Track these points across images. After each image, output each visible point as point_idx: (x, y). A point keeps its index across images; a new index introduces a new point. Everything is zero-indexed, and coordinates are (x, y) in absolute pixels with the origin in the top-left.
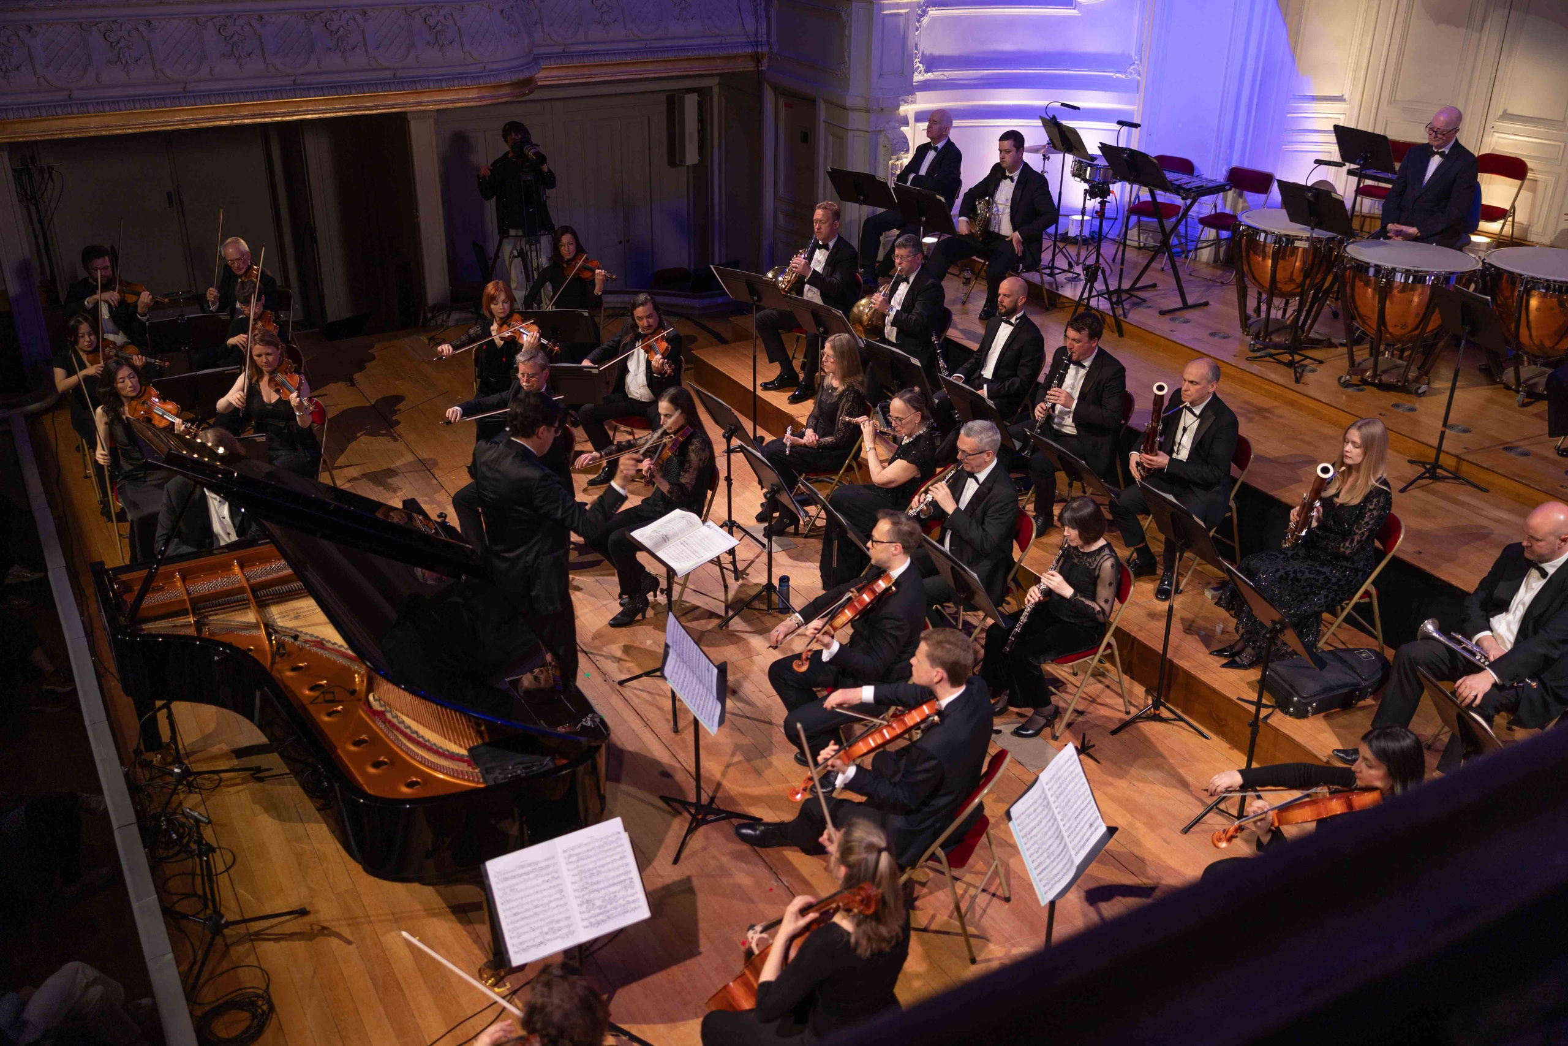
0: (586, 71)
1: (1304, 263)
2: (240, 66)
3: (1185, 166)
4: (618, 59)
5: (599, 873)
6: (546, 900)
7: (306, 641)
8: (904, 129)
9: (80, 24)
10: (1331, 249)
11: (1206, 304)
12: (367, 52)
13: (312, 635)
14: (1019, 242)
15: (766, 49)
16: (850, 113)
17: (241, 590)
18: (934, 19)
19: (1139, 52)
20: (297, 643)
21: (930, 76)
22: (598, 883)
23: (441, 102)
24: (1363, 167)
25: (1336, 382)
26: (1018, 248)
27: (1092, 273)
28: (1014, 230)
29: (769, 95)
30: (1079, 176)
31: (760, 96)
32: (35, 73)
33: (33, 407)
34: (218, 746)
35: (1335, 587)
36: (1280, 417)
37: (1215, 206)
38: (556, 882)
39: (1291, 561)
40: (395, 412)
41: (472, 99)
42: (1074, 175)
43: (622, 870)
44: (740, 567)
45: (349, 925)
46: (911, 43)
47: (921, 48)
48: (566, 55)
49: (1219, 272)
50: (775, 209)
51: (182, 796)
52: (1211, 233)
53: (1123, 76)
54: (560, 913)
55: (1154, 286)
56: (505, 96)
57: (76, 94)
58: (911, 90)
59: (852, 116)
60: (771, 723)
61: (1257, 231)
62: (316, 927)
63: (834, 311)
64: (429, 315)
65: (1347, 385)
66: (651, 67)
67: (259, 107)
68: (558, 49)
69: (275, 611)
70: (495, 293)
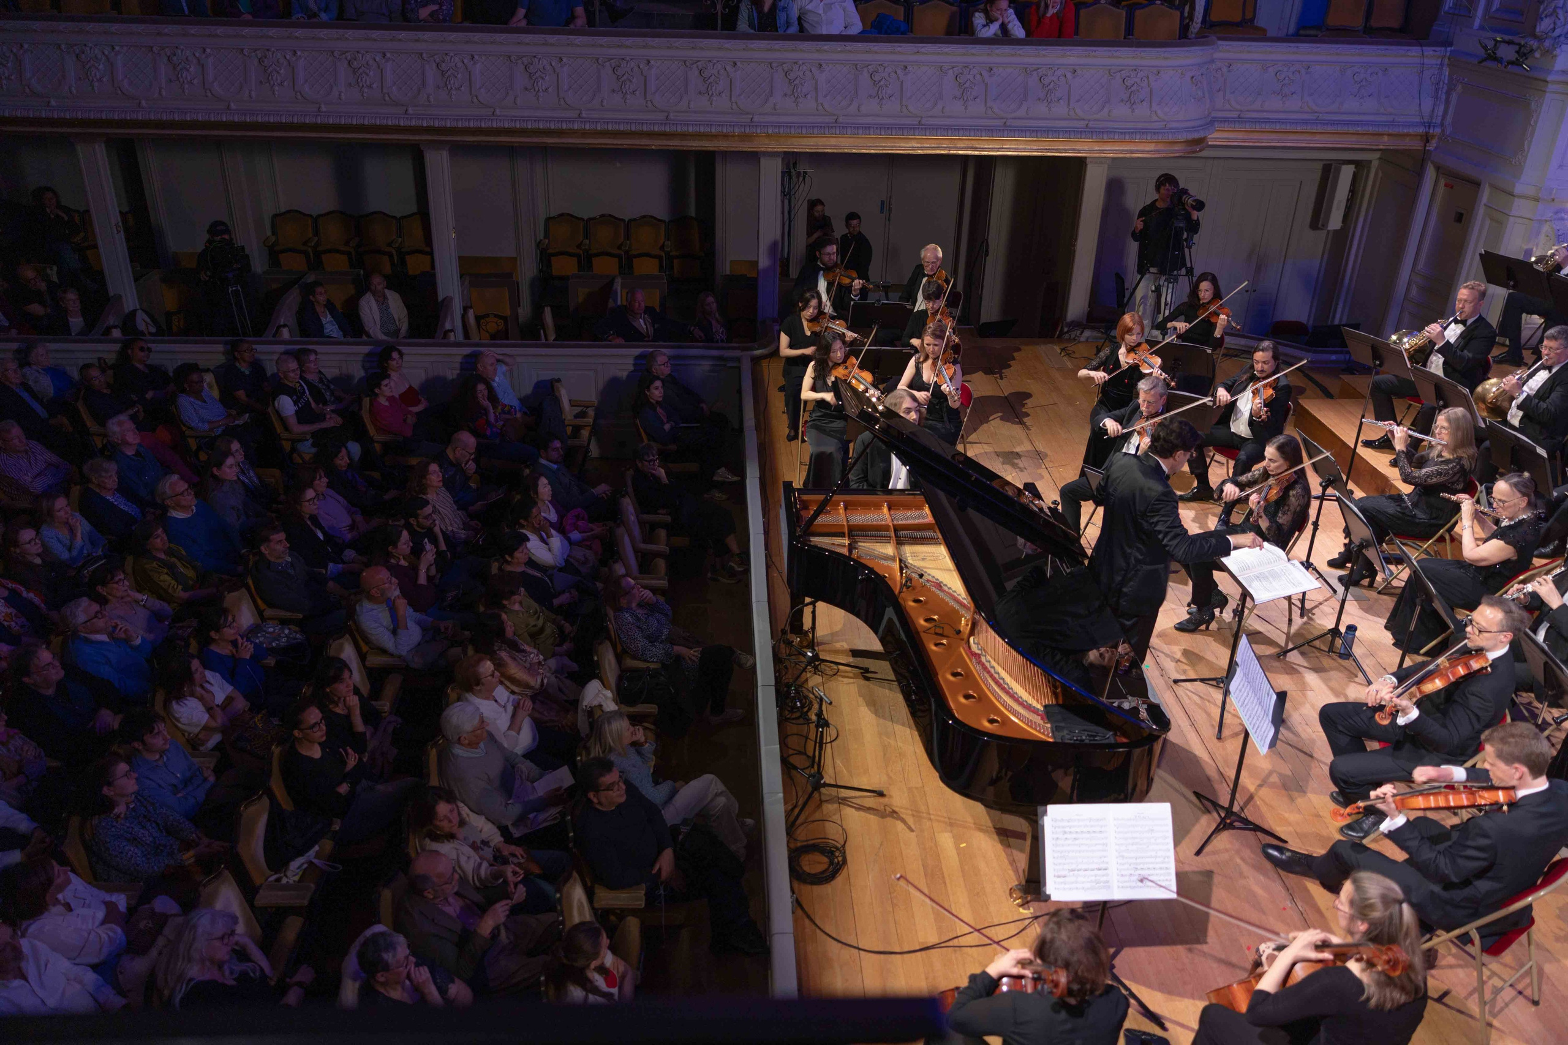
0: (1256, 136)
2: (966, 108)
4: (1289, 128)
7: (928, 581)
9: (856, 65)
12: (1069, 104)
13: (933, 577)
15: (1438, 131)
16: (1516, 200)
17: (886, 528)
20: (921, 580)
23: (1121, 151)
29: (1430, 173)
31: (1420, 174)
32: (816, 101)
33: (758, 352)
34: (841, 644)
40: (1023, 405)
41: (1148, 152)
44: (1308, 605)
45: (913, 816)
48: (1240, 120)
50: (1409, 284)
51: (809, 675)
56: (1177, 151)
57: (841, 120)
59: (1518, 202)
60: (1311, 756)
62: (888, 809)
63: (1460, 387)
64: (1066, 330)
66: (1318, 137)
67: (972, 142)
68: (1235, 114)
69: (908, 550)
70: (1131, 324)
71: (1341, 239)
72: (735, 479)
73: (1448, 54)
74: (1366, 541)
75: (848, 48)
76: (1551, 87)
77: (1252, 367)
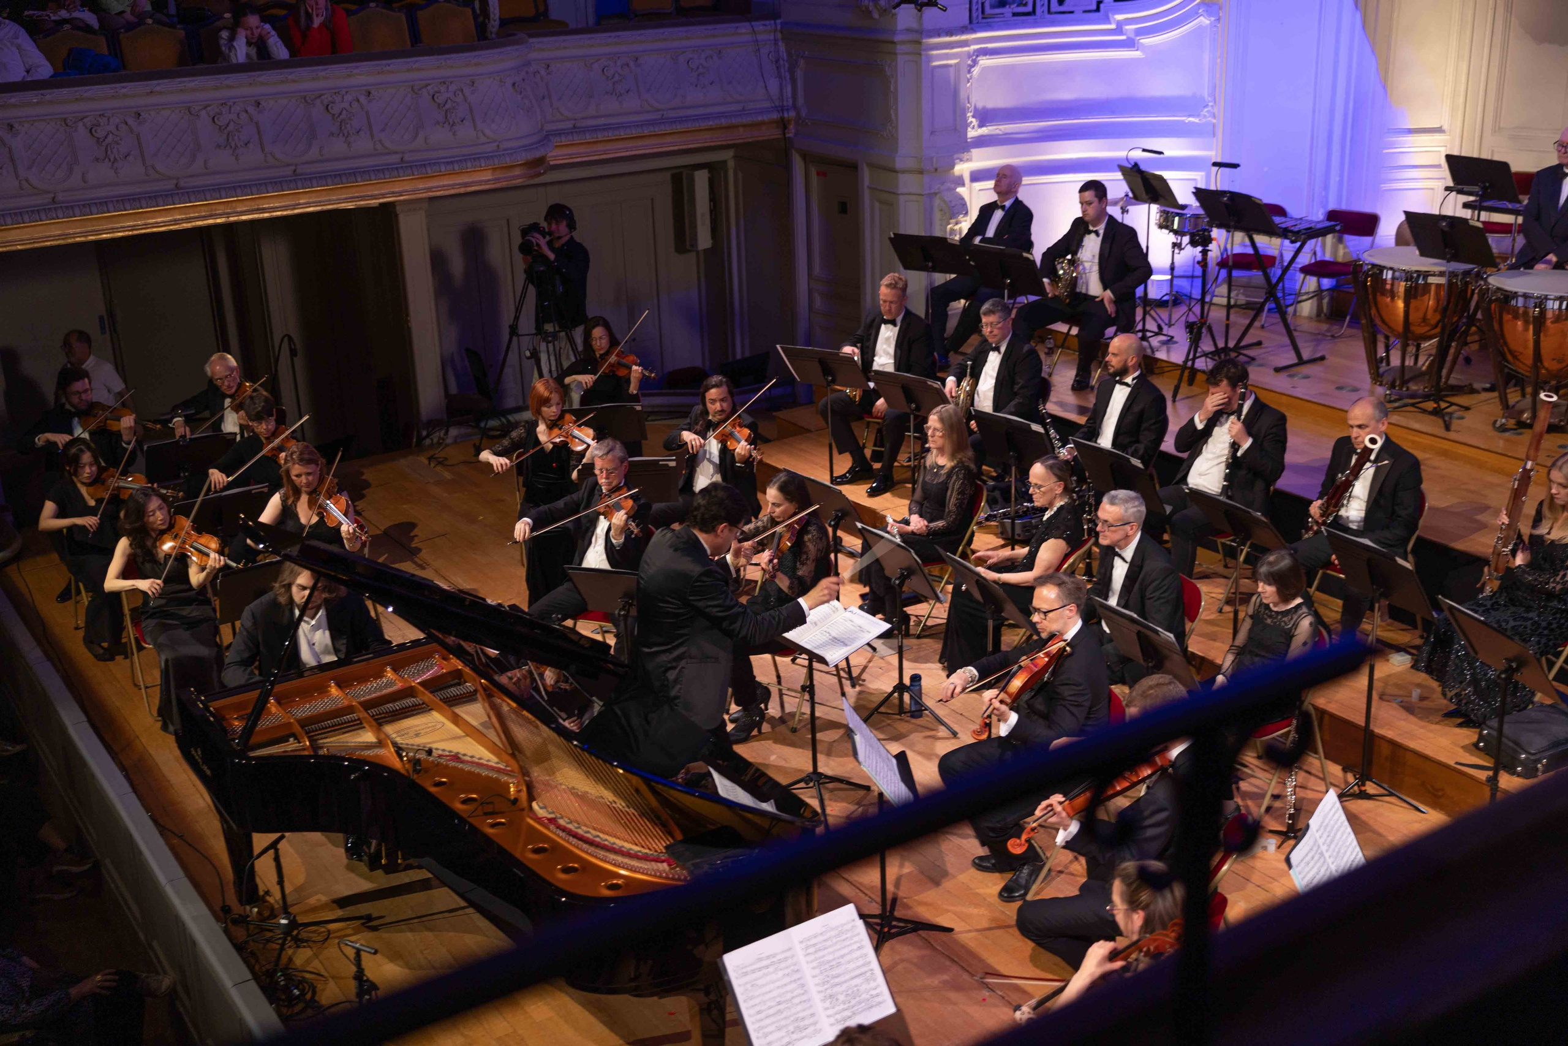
0: (600, 147)
1: (1438, 300)
2: (237, 159)
3: (1280, 211)
4: (635, 132)
5: (839, 965)
6: (789, 996)
7: (440, 756)
8: (960, 190)
9: (65, 120)
10: (1467, 284)
11: (1322, 358)
12: (372, 137)
13: (444, 750)
14: (1111, 301)
15: (792, 114)
16: (900, 176)
17: (350, 709)
18: (985, 69)
19: (1213, 95)
20: (431, 759)
21: (984, 131)
22: (838, 976)
23: (453, 186)
24: (1481, 201)
25: (1491, 428)
26: (1110, 308)
27: (1195, 330)
28: (1105, 289)
29: (798, 164)
30: (1166, 227)
31: (788, 167)
32: (17, 176)
34: (316, 897)
35: (1546, 632)
36: (1435, 468)
37: (1315, 253)
38: (796, 976)
39: (1493, 612)
41: (486, 182)
42: (1161, 227)
43: (861, 962)
44: (855, 674)
46: (963, 94)
47: (973, 100)
48: (575, 130)
49: (1324, 327)
50: (811, 291)
51: (290, 952)
52: (1312, 283)
53: (1196, 120)
54: (804, 1010)
55: (1259, 343)
56: (518, 177)
57: (60, 197)
58: (965, 146)
59: (903, 178)
61: (1382, 268)
64: (424, 433)
65: (1503, 429)
66: (669, 139)
67: (258, 202)
68: (569, 125)
69: (389, 729)
70: (546, 394)
71: (715, 259)
72: (18, 748)
73: (779, 27)
74: (906, 569)
75: (48, 97)
76: (900, 48)
77: (706, 412)
